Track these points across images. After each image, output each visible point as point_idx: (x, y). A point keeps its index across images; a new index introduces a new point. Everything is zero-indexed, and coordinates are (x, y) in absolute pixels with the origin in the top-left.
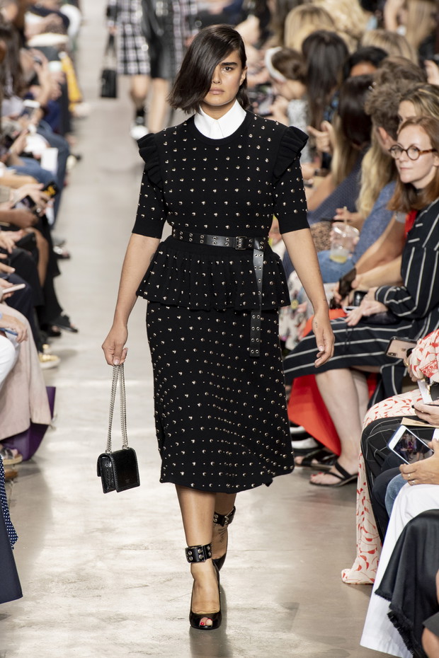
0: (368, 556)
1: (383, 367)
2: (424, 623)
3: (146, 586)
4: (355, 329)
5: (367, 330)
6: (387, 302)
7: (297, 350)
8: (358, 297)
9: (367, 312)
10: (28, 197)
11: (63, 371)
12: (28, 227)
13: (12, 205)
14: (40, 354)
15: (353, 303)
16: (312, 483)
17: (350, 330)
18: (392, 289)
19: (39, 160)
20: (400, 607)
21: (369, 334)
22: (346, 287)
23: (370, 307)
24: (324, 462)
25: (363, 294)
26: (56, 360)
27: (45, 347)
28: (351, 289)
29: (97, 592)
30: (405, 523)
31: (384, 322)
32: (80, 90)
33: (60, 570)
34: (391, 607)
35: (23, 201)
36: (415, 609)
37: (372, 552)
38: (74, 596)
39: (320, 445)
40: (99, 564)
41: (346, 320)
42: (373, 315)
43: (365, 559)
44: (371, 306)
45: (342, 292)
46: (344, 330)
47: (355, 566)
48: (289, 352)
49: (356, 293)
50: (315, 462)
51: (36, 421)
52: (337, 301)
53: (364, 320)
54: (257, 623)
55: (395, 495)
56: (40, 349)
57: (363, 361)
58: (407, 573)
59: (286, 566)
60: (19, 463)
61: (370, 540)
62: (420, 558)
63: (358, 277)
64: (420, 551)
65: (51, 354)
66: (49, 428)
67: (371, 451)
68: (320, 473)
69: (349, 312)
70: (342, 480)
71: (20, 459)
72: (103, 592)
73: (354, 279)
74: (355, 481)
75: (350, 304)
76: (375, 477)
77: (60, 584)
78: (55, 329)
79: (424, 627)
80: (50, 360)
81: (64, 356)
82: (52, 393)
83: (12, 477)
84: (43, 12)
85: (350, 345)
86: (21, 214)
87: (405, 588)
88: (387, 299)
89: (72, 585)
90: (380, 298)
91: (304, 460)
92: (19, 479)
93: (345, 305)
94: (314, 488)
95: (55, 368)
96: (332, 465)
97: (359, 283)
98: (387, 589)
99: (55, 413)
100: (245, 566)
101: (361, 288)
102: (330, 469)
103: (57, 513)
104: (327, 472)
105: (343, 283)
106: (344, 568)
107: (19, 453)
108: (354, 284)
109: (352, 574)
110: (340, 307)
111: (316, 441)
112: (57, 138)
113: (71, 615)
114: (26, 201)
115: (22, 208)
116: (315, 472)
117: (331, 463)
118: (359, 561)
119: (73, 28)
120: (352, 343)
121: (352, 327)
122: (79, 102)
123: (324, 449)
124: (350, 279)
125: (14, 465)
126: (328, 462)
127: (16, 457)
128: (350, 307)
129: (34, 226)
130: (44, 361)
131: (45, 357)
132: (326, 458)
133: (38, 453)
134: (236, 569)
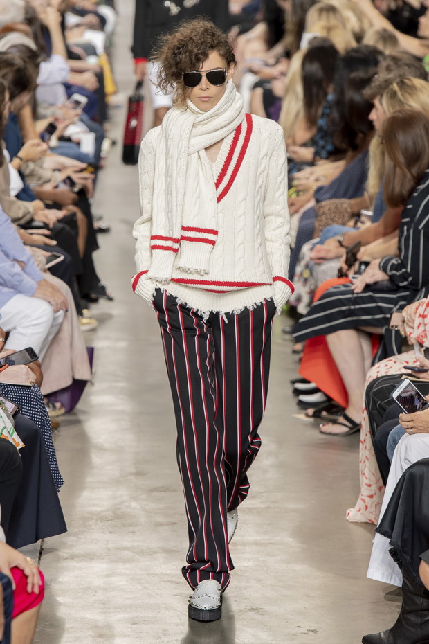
0: (367, 500)
1: (384, 328)
2: (421, 556)
3: (175, 523)
4: (360, 295)
5: (370, 296)
6: (390, 273)
7: (309, 314)
8: (363, 267)
9: (370, 280)
10: (69, 178)
11: (101, 333)
12: (68, 204)
13: (55, 184)
14: (80, 317)
15: (359, 272)
16: (322, 433)
17: (355, 295)
18: (394, 261)
19: (78, 144)
20: (399, 543)
21: (372, 300)
22: (352, 259)
23: (373, 276)
24: (332, 414)
25: (367, 264)
26: (94, 323)
27: (85, 311)
28: (356, 260)
29: (131, 529)
30: (405, 469)
31: (385, 289)
32: (115, 83)
33: (98, 509)
34: (391, 543)
35: (64, 181)
36: (413, 545)
37: (371, 496)
38: (111, 532)
39: (329, 399)
40: (134, 504)
41: (353, 287)
42: (376, 283)
43: (364, 502)
44: (374, 274)
45: (349, 263)
46: (349, 296)
47: (357, 507)
48: (302, 316)
49: (361, 263)
50: (324, 413)
51: (78, 377)
52: (344, 270)
53: (368, 287)
54: (273, 556)
55: (395, 443)
56: (80, 313)
57: (367, 323)
58: (406, 513)
59: (299, 506)
60: (62, 415)
61: (370, 486)
62: (417, 500)
63: (362, 249)
64: (417, 494)
65: (90, 318)
66: (89, 384)
67: (375, 403)
68: (328, 423)
69: (354, 281)
70: (351, 429)
71: (63, 411)
72: (136, 528)
73: (358, 251)
74: (359, 431)
75: (355, 273)
76: (378, 426)
77: (99, 521)
78: (93, 296)
79: (421, 559)
80: (88, 324)
81: (102, 319)
82: (91, 352)
83: (56, 426)
84: (82, 13)
85: (354, 309)
86: (62, 193)
87: (404, 526)
88: (390, 271)
89: (109, 522)
90: (384, 268)
91: (315, 413)
92: (61, 429)
93: (351, 274)
94: (324, 436)
95: (93, 330)
96: (340, 416)
97: (363, 254)
98: (386, 528)
99: (94, 370)
100: (262, 506)
101: (365, 259)
102: (337, 420)
103: (96, 459)
104: (335, 422)
105: (350, 255)
106: (349, 508)
107: (62, 405)
108: (359, 256)
109: (354, 514)
110: (346, 276)
111: (326, 395)
112: (95, 125)
113: (108, 549)
114: (68, 181)
115: (64, 188)
116: (324, 423)
117: (339, 414)
118: (360, 503)
119: (109, 27)
120: (357, 307)
121: (357, 293)
122: (115, 93)
123: (333, 402)
124: (355, 251)
125: (57, 416)
126: (336, 413)
127: (60, 409)
128: (356, 276)
129: (75, 203)
130: (84, 324)
131: (85, 321)
132: (334, 410)
133: (80, 406)
134: (255, 509)
